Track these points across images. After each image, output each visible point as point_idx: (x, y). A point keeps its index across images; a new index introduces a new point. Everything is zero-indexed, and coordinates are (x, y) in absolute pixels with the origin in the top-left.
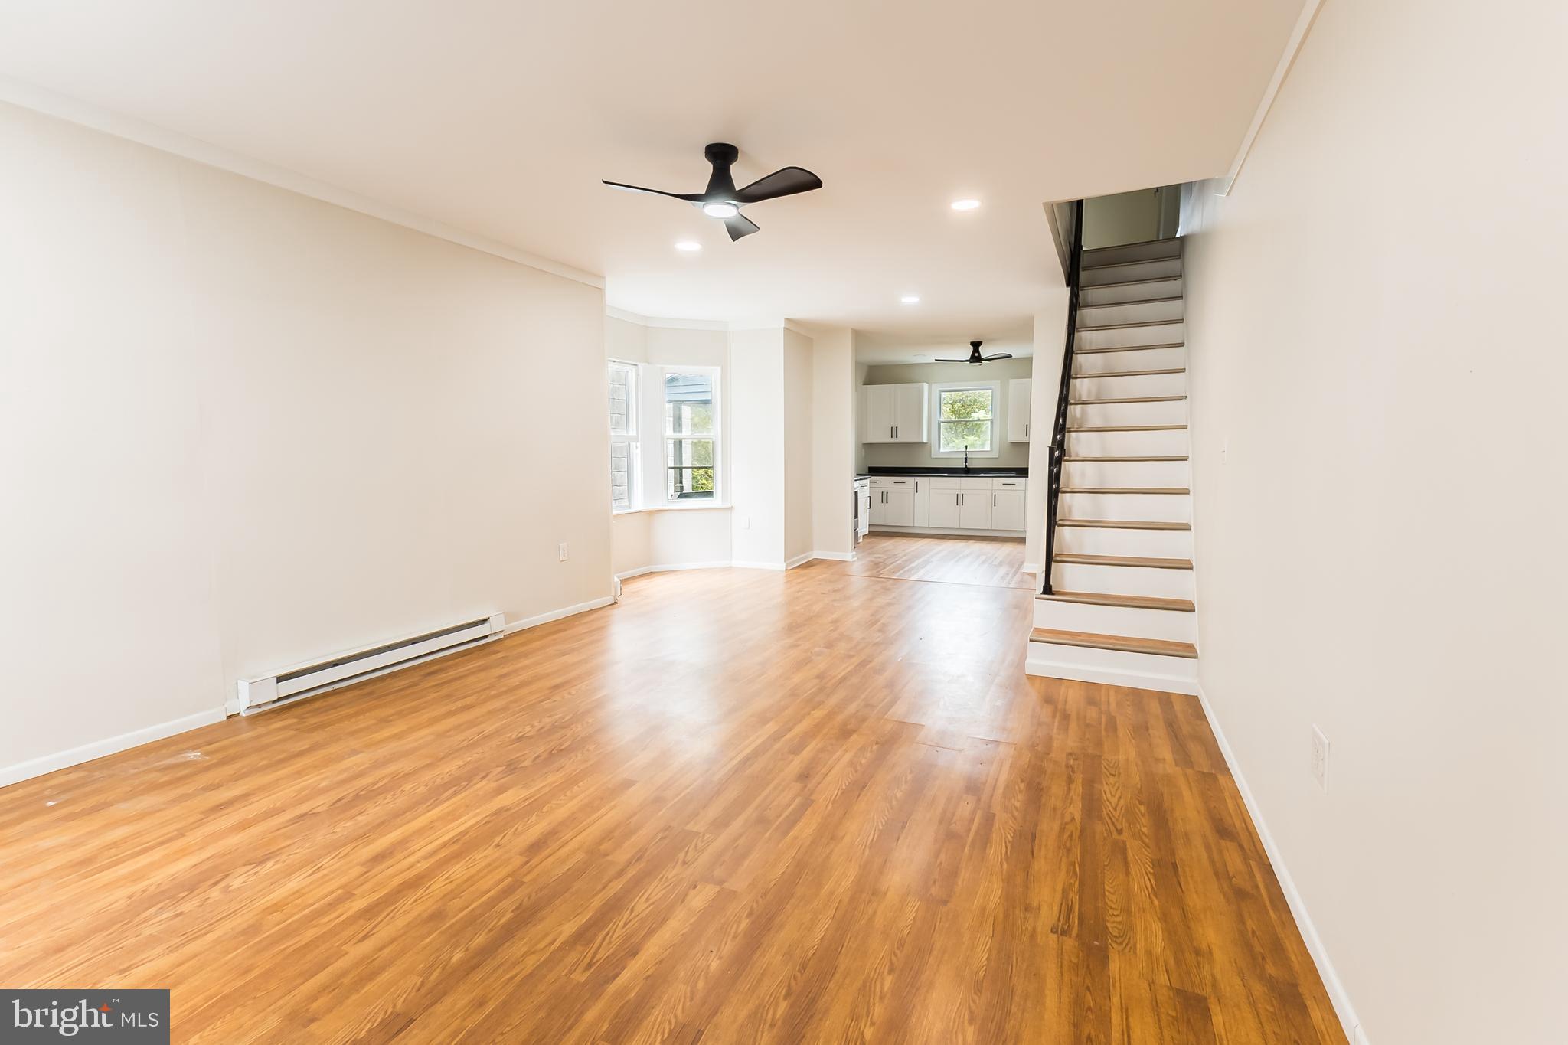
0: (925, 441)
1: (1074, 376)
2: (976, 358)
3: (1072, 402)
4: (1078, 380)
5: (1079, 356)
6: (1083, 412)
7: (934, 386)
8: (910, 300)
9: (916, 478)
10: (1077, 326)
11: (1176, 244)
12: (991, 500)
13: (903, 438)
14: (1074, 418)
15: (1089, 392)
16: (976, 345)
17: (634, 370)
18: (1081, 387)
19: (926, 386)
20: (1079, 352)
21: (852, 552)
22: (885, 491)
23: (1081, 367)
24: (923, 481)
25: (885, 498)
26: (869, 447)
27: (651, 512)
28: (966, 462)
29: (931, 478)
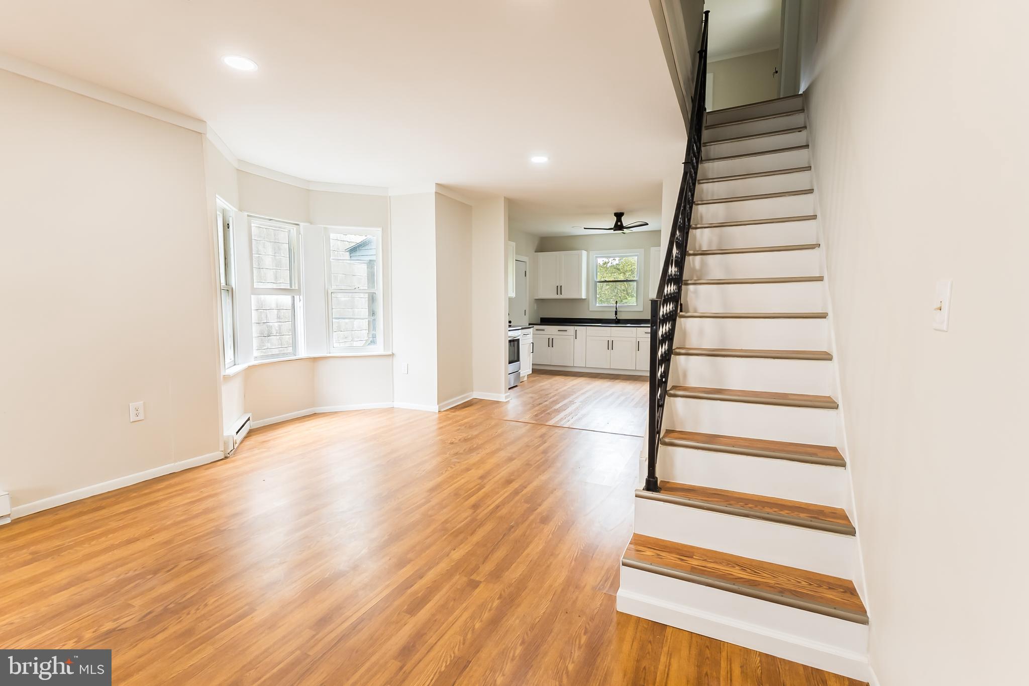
0: (584, 297)
1: (693, 226)
2: (619, 227)
3: (691, 252)
4: (698, 230)
5: (700, 206)
6: (703, 264)
7: (591, 253)
8: (540, 160)
9: (576, 327)
10: (699, 177)
11: (798, 102)
12: (635, 346)
13: (565, 295)
14: (693, 270)
15: (710, 243)
16: (619, 216)
17: (295, 229)
18: (701, 238)
19: (584, 253)
20: (700, 202)
21: (505, 393)
22: (551, 337)
23: (701, 217)
24: (581, 330)
25: (551, 343)
26: (540, 302)
27: (315, 359)
28: (616, 314)
29: (588, 327)
